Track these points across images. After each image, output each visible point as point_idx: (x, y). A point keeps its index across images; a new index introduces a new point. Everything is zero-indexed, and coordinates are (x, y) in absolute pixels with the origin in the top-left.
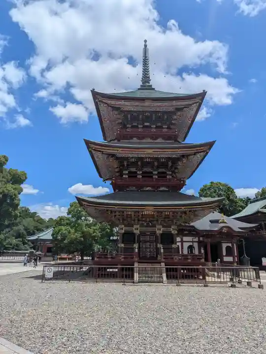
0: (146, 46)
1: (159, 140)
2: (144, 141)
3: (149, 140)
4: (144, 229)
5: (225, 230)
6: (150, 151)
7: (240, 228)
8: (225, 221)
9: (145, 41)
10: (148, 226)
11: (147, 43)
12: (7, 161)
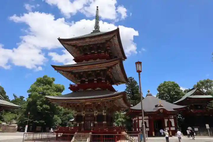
0: (97, 9)
1: (98, 60)
2: (89, 61)
3: (92, 61)
4: (88, 113)
5: (161, 111)
6: (86, 67)
7: (174, 109)
8: (162, 105)
9: (97, 7)
10: (90, 111)
11: (98, 8)
12: (54, 81)
